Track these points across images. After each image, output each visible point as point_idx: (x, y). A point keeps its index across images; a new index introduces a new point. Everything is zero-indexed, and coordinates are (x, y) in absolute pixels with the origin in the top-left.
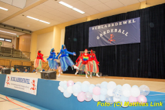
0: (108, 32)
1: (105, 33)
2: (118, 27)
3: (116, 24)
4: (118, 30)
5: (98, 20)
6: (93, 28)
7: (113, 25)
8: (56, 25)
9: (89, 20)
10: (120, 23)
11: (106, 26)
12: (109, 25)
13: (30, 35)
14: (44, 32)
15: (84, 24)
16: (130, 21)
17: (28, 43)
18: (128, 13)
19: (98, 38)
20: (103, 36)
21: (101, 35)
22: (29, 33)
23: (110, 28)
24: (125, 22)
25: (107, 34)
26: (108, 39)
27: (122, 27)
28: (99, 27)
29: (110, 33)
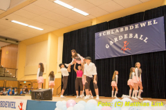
0: (121, 38)
1: (116, 40)
2: (134, 32)
3: (131, 27)
4: (134, 35)
5: (106, 22)
6: (100, 34)
7: (126, 28)
8: (51, 32)
9: (94, 23)
10: (137, 26)
11: (117, 30)
12: (122, 29)
13: (17, 46)
14: (35, 41)
15: (88, 29)
16: (149, 23)
17: (14, 56)
18: (147, 11)
19: (107, 47)
20: (114, 44)
21: (111, 43)
22: (15, 43)
23: (122, 34)
24: (143, 25)
25: (119, 41)
26: (120, 48)
27: (140, 31)
28: (108, 32)
29: (124, 40)
